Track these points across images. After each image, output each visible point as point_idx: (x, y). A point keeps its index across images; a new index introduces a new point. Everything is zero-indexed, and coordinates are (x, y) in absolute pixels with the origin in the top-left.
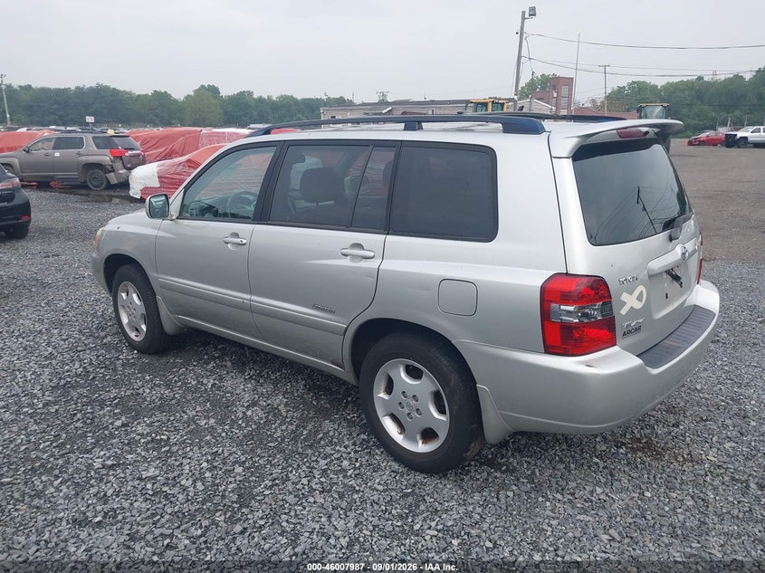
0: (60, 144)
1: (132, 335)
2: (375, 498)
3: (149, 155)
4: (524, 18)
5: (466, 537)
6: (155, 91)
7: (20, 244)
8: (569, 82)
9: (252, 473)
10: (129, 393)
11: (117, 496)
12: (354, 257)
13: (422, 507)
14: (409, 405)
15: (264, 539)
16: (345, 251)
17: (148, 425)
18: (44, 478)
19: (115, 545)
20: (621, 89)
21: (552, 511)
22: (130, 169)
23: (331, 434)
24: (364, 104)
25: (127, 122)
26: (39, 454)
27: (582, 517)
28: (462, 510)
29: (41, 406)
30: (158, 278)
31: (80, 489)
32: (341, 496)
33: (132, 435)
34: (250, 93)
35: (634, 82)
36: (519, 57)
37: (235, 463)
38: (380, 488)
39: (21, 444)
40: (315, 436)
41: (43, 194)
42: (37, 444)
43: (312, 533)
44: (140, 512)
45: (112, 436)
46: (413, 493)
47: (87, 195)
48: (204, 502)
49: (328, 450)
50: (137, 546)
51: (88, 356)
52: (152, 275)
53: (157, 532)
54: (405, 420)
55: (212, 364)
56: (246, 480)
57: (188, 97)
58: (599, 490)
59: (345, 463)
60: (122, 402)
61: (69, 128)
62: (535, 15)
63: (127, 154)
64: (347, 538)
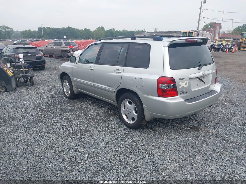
0: (56, 44)
1: (67, 94)
2: (118, 133)
3: (80, 48)
4: (202, 4)
5: (137, 143)
6: (85, 29)
7: (42, 72)
8: (220, 25)
9: (89, 126)
10: (63, 107)
11: (56, 128)
12: (117, 73)
13: (129, 136)
14: (129, 111)
15: (88, 139)
16: (115, 71)
17: (66, 115)
18: (41, 124)
19: (54, 137)
20: (239, 27)
21: (162, 140)
22: (74, 52)
23: (112, 119)
24: (148, 33)
25: (76, 38)
26: (40, 119)
27: (169, 142)
28: (138, 137)
29: (42, 109)
30: (73, 79)
31: (48, 126)
32: (110, 132)
33: (62, 116)
34: (114, 29)
35: (244, 25)
36: (200, 17)
37: (86, 124)
38: (120, 131)
39: (36, 116)
40: (107, 119)
41: (50, 58)
42: (40, 117)
43: (100, 139)
44: (61, 132)
45: (57, 116)
46: (128, 133)
47: (62, 59)
48: (76, 131)
49: (110, 123)
50: (59, 138)
51: (55, 99)
52: (71, 78)
53: (64, 136)
54: (128, 115)
55: (86, 102)
56: (88, 127)
57: (95, 30)
58: (177, 136)
59: (113, 126)
60: (61, 109)
61: (59, 40)
62: (205, 3)
63: (74, 47)
64: (108, 141)
